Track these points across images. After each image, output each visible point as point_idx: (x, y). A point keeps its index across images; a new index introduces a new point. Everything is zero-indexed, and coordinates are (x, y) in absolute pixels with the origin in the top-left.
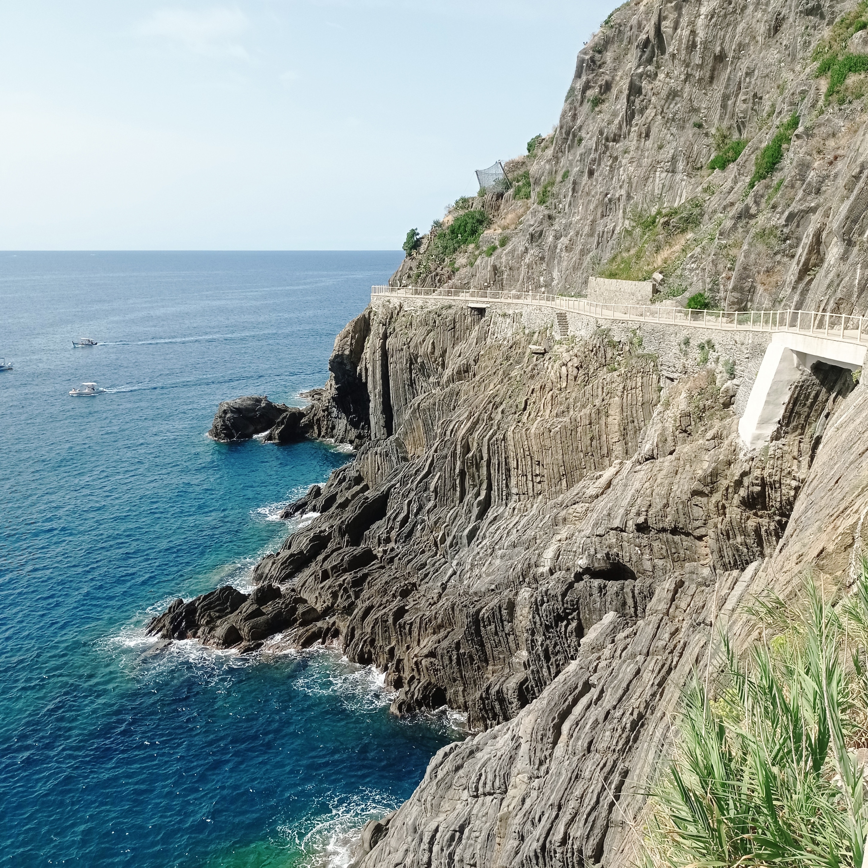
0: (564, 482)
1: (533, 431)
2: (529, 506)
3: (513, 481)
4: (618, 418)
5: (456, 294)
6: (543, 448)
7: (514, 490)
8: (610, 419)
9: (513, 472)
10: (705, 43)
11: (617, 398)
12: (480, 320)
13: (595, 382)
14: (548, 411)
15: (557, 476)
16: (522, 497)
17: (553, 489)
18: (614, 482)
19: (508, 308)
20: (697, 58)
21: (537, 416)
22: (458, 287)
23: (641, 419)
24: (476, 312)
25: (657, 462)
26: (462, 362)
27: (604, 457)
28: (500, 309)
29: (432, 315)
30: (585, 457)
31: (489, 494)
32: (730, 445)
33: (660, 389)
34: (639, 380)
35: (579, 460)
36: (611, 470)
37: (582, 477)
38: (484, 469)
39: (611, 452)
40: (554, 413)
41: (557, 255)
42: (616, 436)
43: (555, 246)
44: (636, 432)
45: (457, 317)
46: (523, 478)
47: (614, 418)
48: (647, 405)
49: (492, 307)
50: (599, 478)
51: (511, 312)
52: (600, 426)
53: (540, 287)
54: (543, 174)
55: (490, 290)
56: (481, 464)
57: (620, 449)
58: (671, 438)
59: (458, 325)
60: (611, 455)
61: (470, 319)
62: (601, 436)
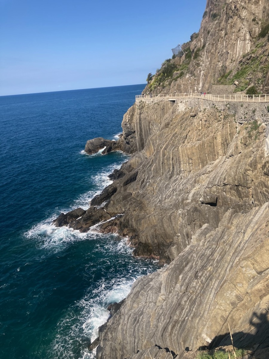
0: (201, 166)
1: (188, 147)
2: (188, 175)
3: (182, 166)
5: (165, 96)
6: (193, 153)
7: (182, 169)
9: (182, 162)
11: (220, 132)
12: (173, 105)
13: (212, 127)
14: (195, 139)
15: (198, 163)
16: (185, 172)
17: (197, 168)
18: (218, 166)
21: (190, 141)
22: (165, 93)
23: (230, 140)
24: (172, 102)
25: (234, 157)
26: (166, 121)
27: (215, 155)
28: (180, 100)
29: (156, 105)
30: (208, 155)
31: (173, 171)
32: (261, 150)
33: (236, 128)
34: (228, 125)
35: (206, 157)
36: (218, 161)
37: (207, 163)
38: (171, 161)
39: (218, 153)
40: (197, 139)
41: (201, 78)
42: (220, 147)
43: (200, 75)
44: (227, 145)
45: (165, 104)
46: (185, 165)
47: (219, 140)
48: (232, 134)
49: (178, 100)
50: (213, 164)
51: (184, 101)
52: (214, 144)
53: (195, 91)
54: (195, 47)
55: (176, 93)
56: (170, 160)
57: (221, 152)
58: (240, 148)
59: (165, 108)
60: (218, 154)
61: (170, 105)
62: (214, 147)
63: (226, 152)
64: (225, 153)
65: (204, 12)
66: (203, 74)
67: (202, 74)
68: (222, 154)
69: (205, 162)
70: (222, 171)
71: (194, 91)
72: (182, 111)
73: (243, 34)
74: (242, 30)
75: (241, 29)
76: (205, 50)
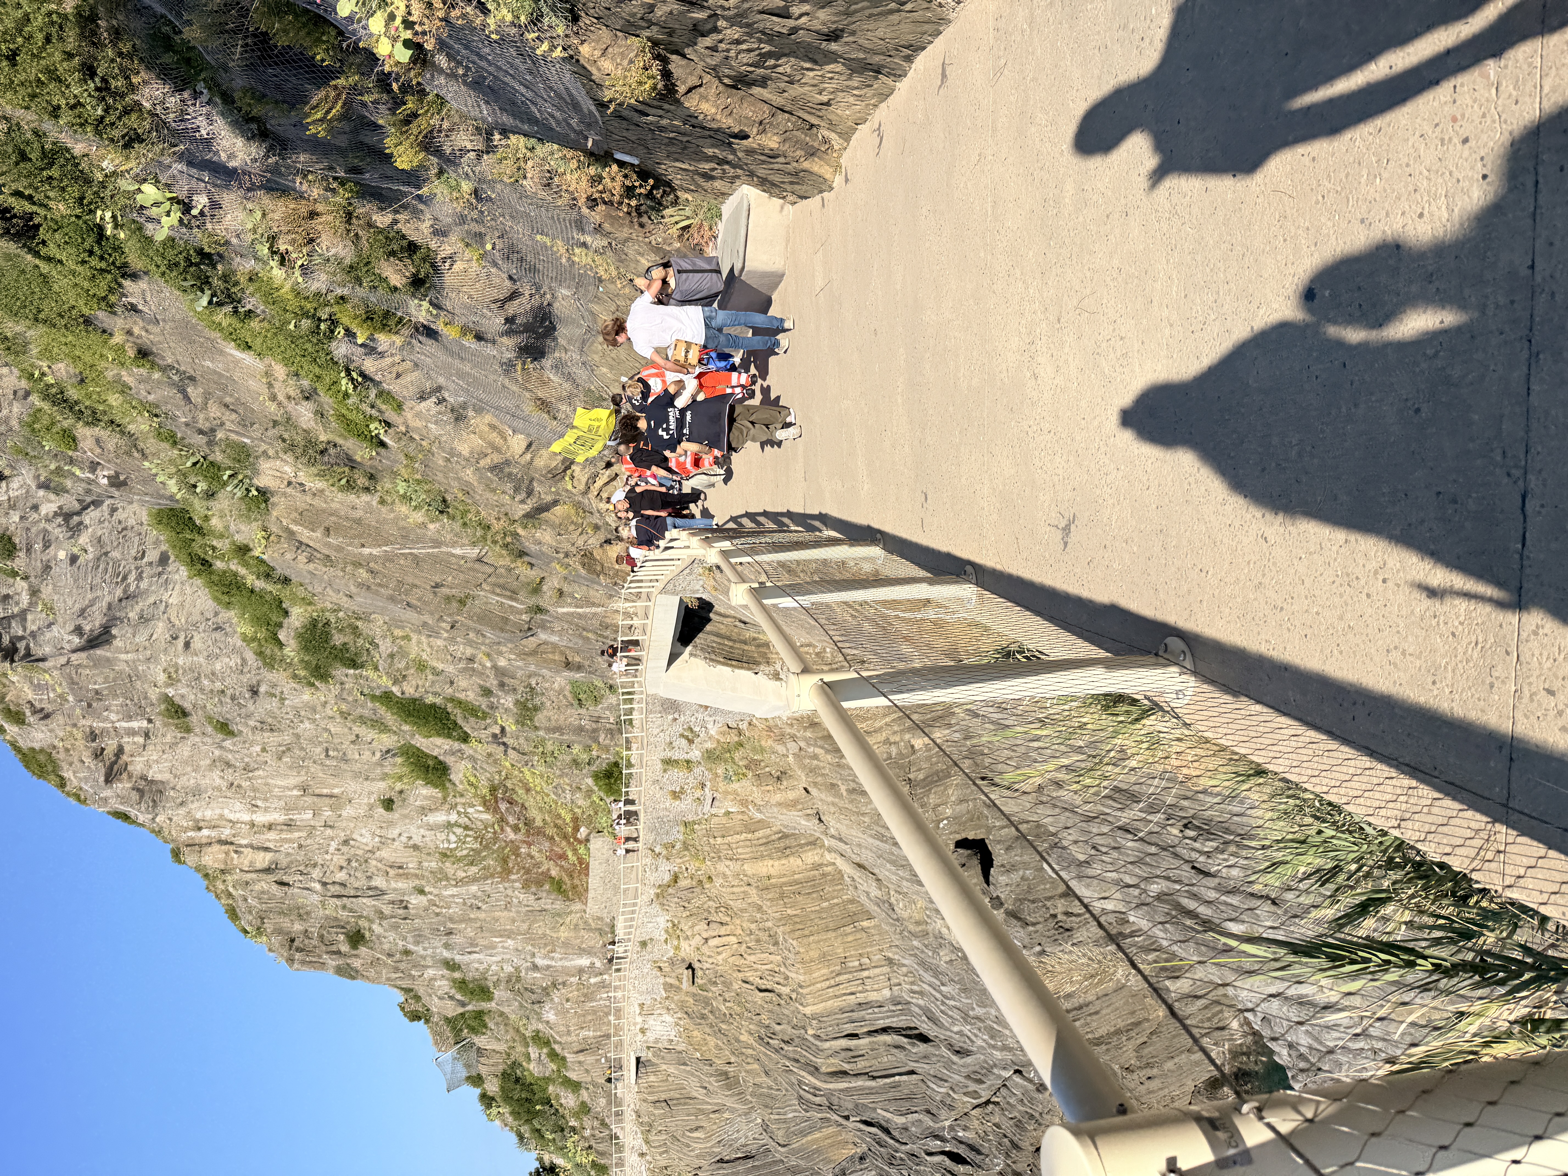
0: (865, 924)
1: (802, 978)
2: (904, 969)
3: (873, 996)
4: (771, 862)
5: (619, 1103)
6: (824, 958)
7: (887, 993)
8: (772, 872)
9: (861, 998)
10: (287, 809)
11: (746, 867)
12: (653, 1065)
13: (727, 899)
14: (772, 957)
15: (858, 936)
16: (894, 981)
17: (876, 938)
18: (858, 860)
19: (635, 1024)
20: (305, 817)
21: (779, 973)
22: (609, 1103)
23: (768, 831)
24: (642, 1070)
25: (822, 807)
26: (714, 1084)
27: (824, 875)
28: (635, 1035)
29: (652, 1137)
30: (827, 900)
31: (897, 1031)
32: (792, 725)
33: (728, 813)
34: (719, 840)
35: (833, 906)
36: (840, 863)
37: (852, 901)
38: (861, 1042)
39: (816, 867)
40: (772, 949)
41: (560, 963)
42: (794, 862)
43: (548, 967)
44: (785, 836)
45: (651, 1098)
46: (867, 981)
47: (771, 867)
48: (751, 827)
49: (634, 1047)
50: (853, 880)
51: (639, 1019)
52: (784, 884)
53: (603, 982)
54: (451, 998)
55: (611, 1055)
56: (857, 1048)
57: (811, 857)
58: (791, 795)
59: (663, 1096)
60: (821, 865)
61: (652, 1078)
62: (797, 882)
63: (811, 839)
64: (814, 843)
65: (337, 977)
66: (545, 957)
67: (546, 962)
68: (818, 851)
69: (852, 907)
70: (871, 840)
71: (603, 985)
72: (677, 1024)
73: (428, 833)
74: (415, 838)
75: (411, 842)
76: (467, 958)
